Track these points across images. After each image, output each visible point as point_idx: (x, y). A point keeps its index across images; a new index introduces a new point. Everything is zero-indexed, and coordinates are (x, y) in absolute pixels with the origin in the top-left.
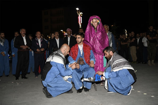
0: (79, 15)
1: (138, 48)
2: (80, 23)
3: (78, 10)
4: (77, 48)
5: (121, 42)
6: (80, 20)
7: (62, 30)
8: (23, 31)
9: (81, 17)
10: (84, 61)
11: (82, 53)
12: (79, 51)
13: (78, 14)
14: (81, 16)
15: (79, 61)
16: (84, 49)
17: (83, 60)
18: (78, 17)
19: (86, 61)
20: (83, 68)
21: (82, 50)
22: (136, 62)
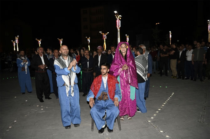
0: (118, 18)
1: (179, 62)
2: (119, 27)
3: (116, 13)
4: (101, 80)
5: (161, 54)
6: (119, 24)
7: (101, 32)
8: (41, 50)
9: (120, 21)
10: (108, 96)
11: (105, 87)
12: (102, 84)
13: (116, 17)
14: (119, 19)
15: (103, 95)
16: (108, 81)
17: (107, 94)
18: (116, 21)
19: (110, 96)
20: (106, 104)
21: (106, 83)
22: (176, 77)
